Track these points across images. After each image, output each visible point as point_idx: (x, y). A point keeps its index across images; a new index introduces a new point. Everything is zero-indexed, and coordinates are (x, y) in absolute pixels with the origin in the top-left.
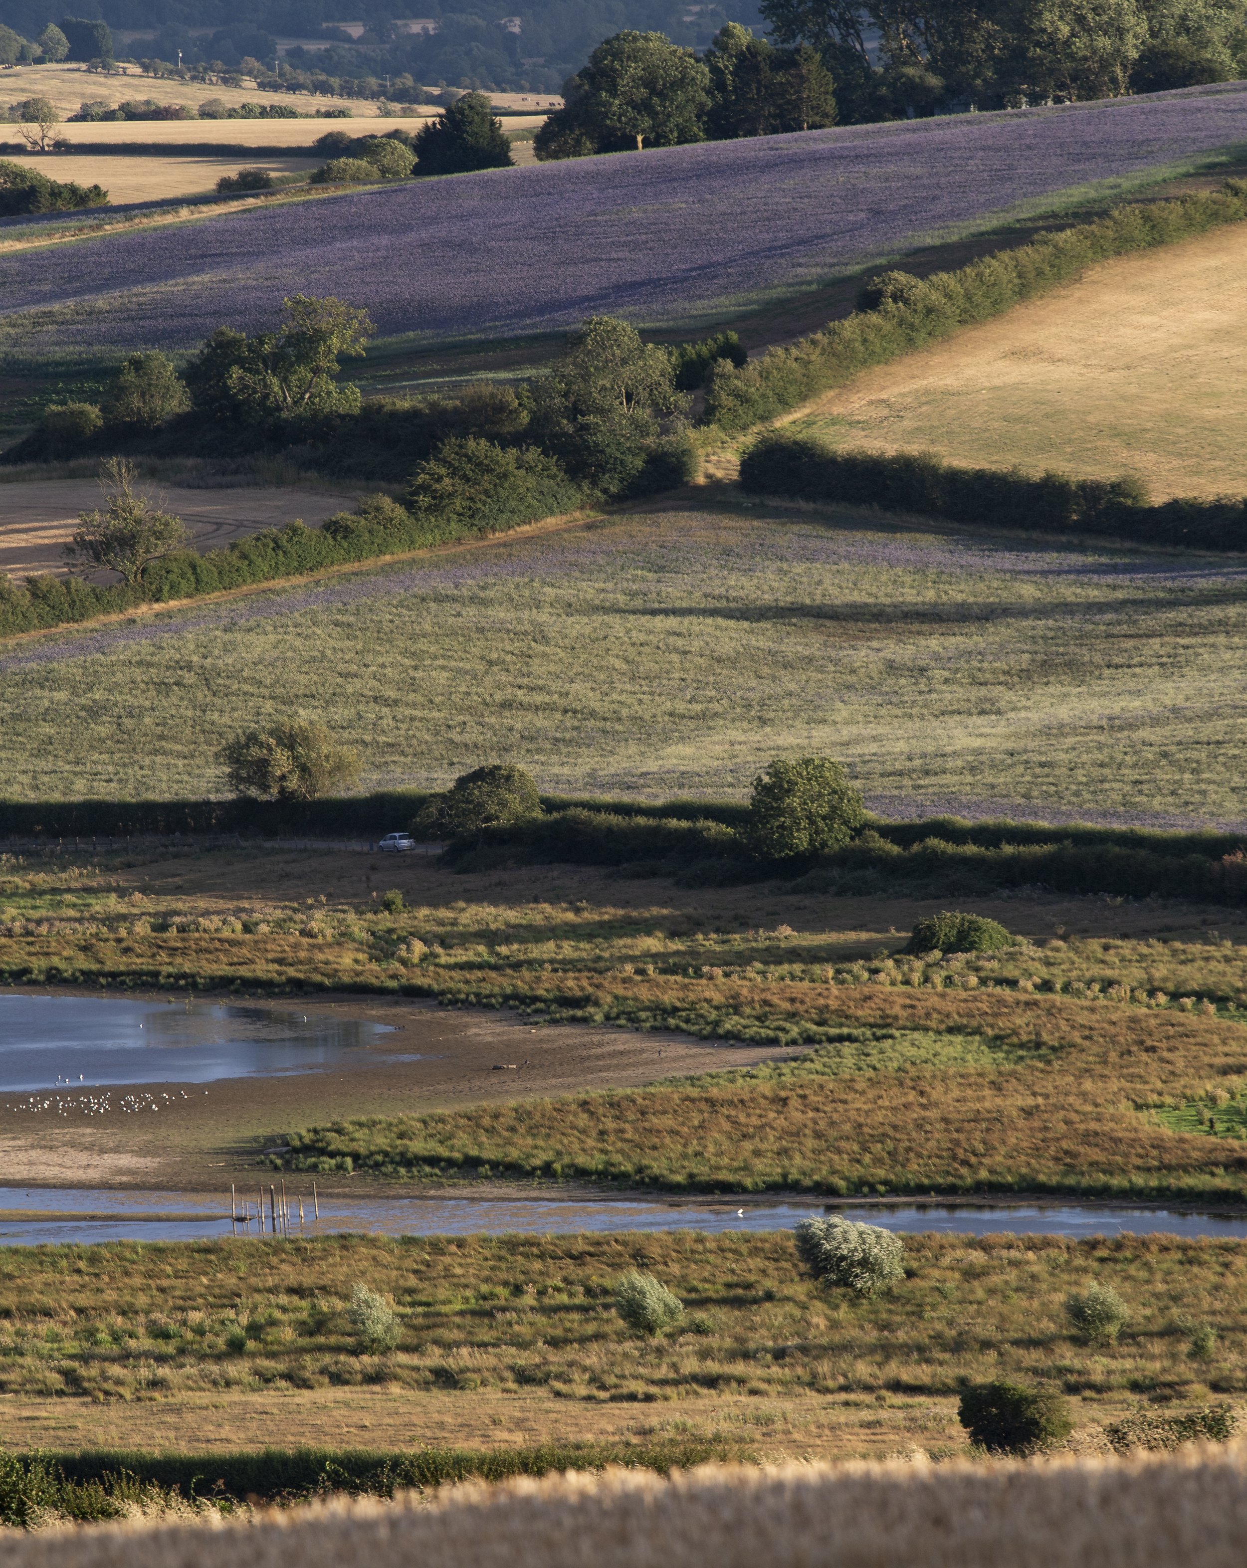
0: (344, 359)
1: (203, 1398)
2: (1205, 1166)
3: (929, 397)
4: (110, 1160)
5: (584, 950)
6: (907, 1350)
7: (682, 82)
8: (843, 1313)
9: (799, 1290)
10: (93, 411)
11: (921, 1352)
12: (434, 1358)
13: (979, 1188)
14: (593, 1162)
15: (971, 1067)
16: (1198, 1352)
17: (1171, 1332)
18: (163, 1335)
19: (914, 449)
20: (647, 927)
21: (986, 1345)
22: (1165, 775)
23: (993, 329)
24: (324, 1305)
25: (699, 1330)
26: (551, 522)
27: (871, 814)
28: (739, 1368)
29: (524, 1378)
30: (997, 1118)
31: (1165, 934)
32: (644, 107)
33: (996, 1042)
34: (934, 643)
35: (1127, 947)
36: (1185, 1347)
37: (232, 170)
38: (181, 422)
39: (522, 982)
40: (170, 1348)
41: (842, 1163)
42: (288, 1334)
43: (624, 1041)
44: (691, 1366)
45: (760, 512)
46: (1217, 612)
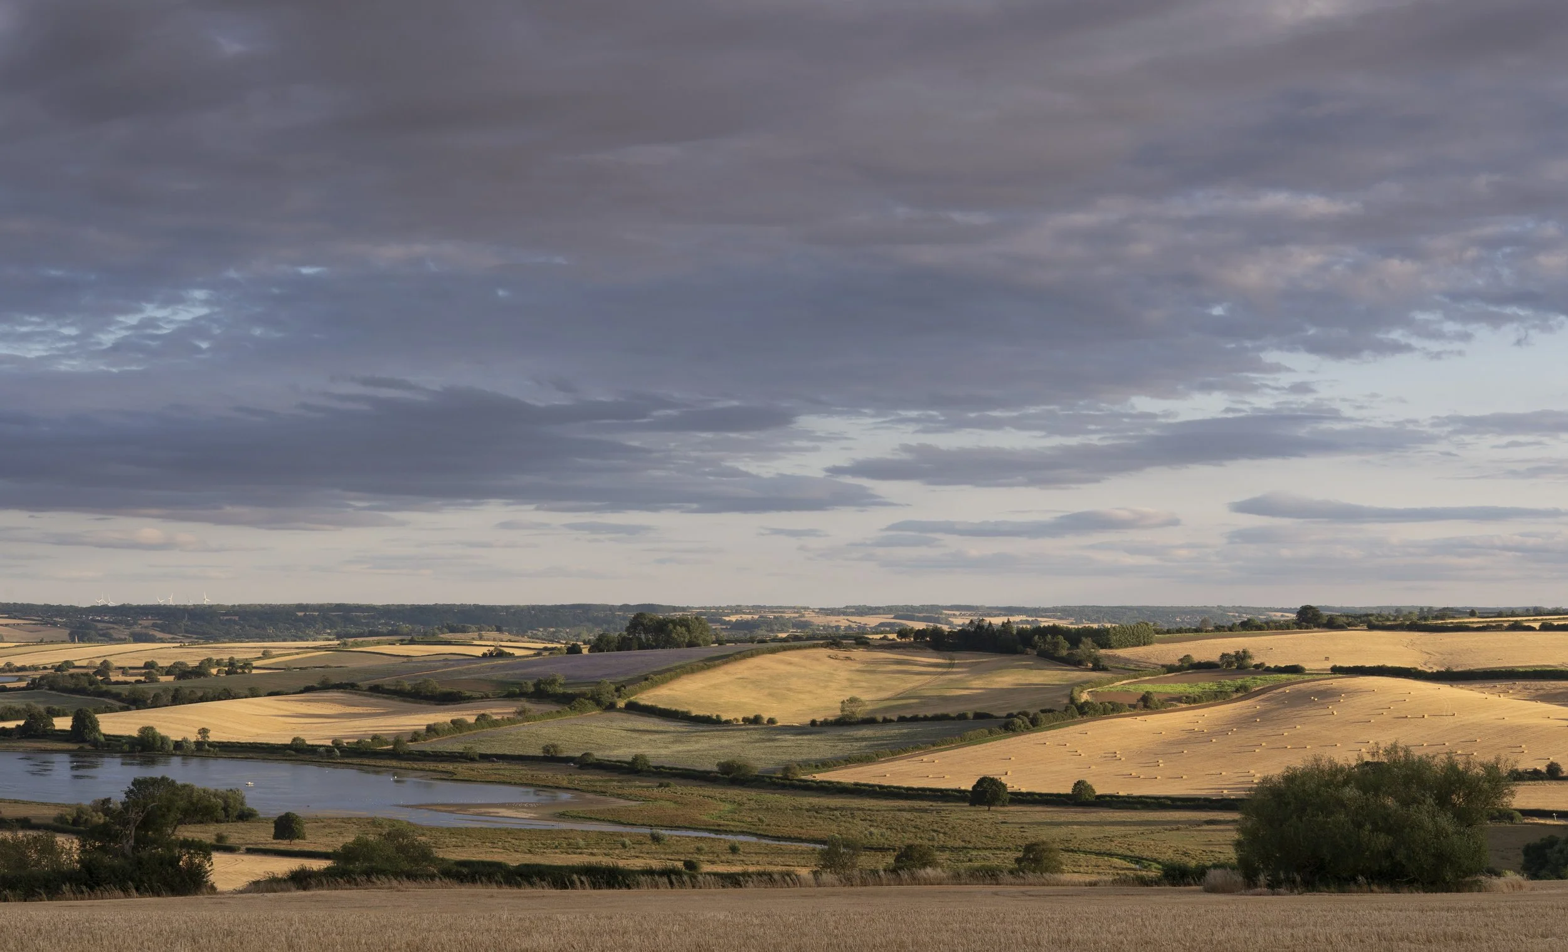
0: (560, 684)
1: (552, 855)
2: (713, 825)
3: (655, 695)
4: (530, 815)
5: (604, 784)
6: (668, 853)
7: (613, 642)
8: (657, 846)
9: (650, 842)
10: (518, 690)
11: (672, 854)
12: (590, 851)
13: (676, 827)
14: (612, 819)
15: (672, 807)
16: (718, 856)
17: (713, 853)
18: (544, 844)
19: (654, 704)
20: (614, 781)
21: (682, 853)
22: (698, 760)
23: (665, 685)
24: (570, 841)
25: (634, 848)
26: (594, 713)
27: (650, 764)
28: (641, 855)
29: (606, 855)
30: (677, 816)
31: (700, 786)
32: (607, 645)
33: (675, 802)
34: (657, 736)
35: (694, 788)
36: (715, 855)
37: (536, 652)
38: (532, 693)
39: (594, 789)
40: (545, 846)
41: (653, 821)
42: (565, 845)
43: (613, 799)
44: (633, 854)
45: (628, 713)
46: (703, 734)
